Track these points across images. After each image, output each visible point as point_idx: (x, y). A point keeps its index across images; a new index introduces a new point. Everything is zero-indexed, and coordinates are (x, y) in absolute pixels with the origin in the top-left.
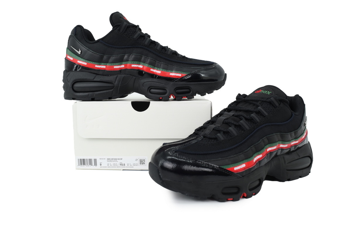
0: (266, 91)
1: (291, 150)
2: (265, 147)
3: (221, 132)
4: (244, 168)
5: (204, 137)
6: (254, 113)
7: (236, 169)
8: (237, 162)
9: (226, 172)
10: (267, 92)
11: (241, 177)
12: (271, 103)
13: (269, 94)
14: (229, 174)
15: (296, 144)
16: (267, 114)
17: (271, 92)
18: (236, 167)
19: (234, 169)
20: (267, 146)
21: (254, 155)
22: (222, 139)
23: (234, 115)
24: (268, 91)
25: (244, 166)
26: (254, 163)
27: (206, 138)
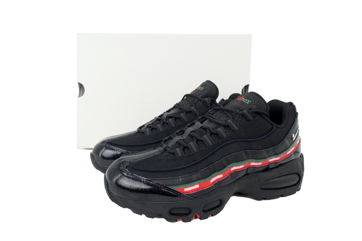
0: (246, 99)
1: (270, 167)
2: (228, 166)
3: (182, 146)
4: (197, 189)
5: (165, 150)
6: (222, 127)
7: (186, 190)
8: (190, 182)
9: (175, 193)
10: (247, 101)
11: (193, 199)
12: (243, 115)
13: (248, 103)
14: (177, 195)
15: (277, 160)
16: (237, 128)
17: (251, 101)
18: (187, 188)
19: (184, 189)
20: (231, 165)
21: (212, 175)
22: (180, 154)
23: (202, 127)
24: (248, 99)
25: (197, 186)
26: (211, 184)
27: (166, 152)
